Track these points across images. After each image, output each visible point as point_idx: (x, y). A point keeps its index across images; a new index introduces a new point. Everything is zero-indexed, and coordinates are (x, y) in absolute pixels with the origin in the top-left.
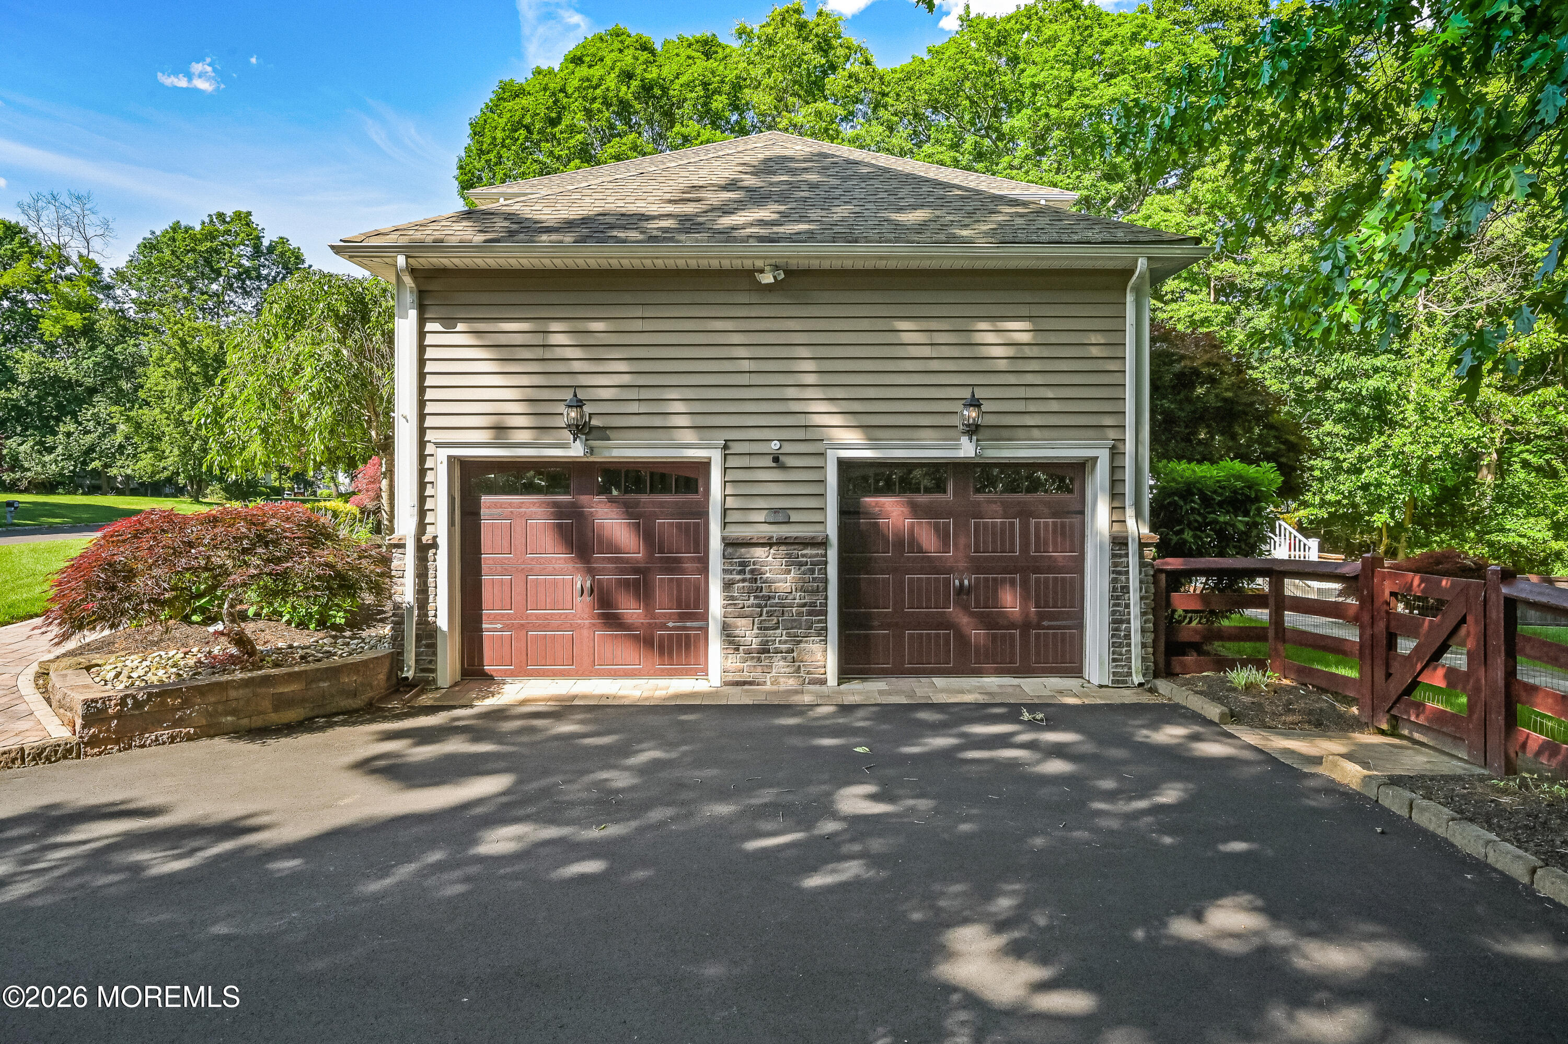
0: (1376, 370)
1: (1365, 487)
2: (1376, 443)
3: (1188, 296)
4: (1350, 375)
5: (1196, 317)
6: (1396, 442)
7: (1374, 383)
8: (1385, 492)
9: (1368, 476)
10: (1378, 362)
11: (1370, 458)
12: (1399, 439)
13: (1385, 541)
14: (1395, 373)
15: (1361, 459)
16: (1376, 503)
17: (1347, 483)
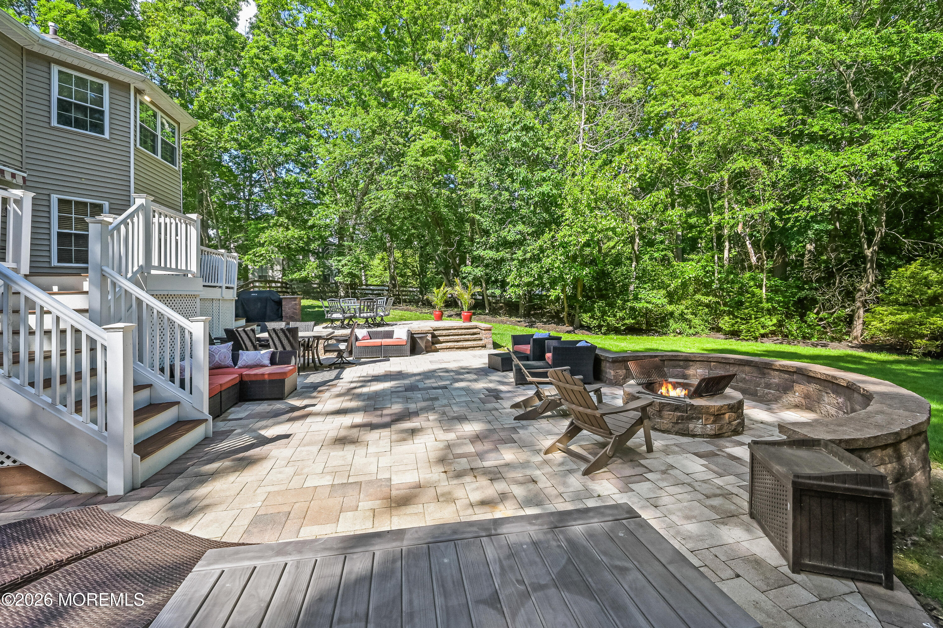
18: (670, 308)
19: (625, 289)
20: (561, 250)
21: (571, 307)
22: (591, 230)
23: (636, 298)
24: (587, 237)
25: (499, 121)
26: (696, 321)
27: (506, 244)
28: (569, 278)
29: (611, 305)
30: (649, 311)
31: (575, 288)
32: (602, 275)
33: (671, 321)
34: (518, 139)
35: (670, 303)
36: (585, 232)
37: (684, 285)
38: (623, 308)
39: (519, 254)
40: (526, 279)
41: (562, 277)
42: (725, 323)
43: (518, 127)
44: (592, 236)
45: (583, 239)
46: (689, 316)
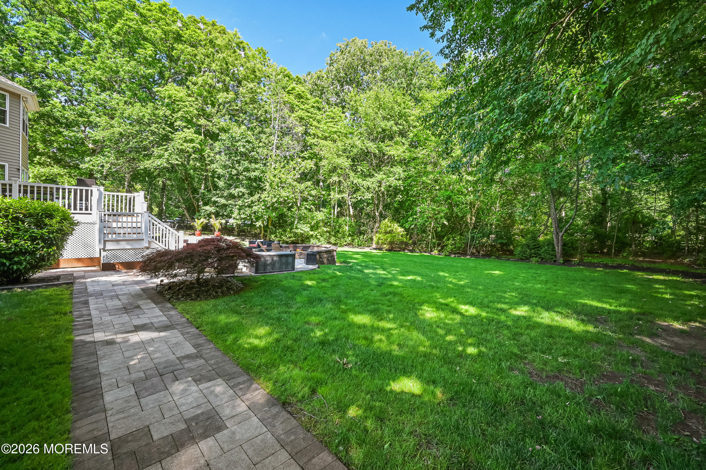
0: (257, 169)
1: (255, 213)
2: (257, 196)
3: (185, 130)
4: (247, 170)
5: (188, 138)
6: (263, 196)
7: (257, 173)
8: (260, 214)
9: (255, 208)
10: (257, 166)
11: (255, 202)
12: (264, 196)
13: (263, 232)
14: (263, 172)
15: (252, 202)
16: (258, 219)
17: (248, 211)
18: (311, 233)
19: (292, 223)
20: (263, 203)
21: (265, 231)
22: (278, 196)
23: (297, 228)
24: (276, 199)
25: (234, 135)
26: (322, 239)
27: (232, 196)
28: (266, 217)
29: (285, 231)
30: (302, 235)
31: (268, 222)
32: (282, 216)
33: (312, 239)
34: (244, 146)
35: (312, 230)
36: (275, 197)
37: (318, 223)
38: (291, 232)
39: (240, 203)
40: (243, 216)
41: (262, 216)
42: (333, 240)
43: (244, 140)
44: (278, 199)
45: (274, 200)
46: (319, 237)
